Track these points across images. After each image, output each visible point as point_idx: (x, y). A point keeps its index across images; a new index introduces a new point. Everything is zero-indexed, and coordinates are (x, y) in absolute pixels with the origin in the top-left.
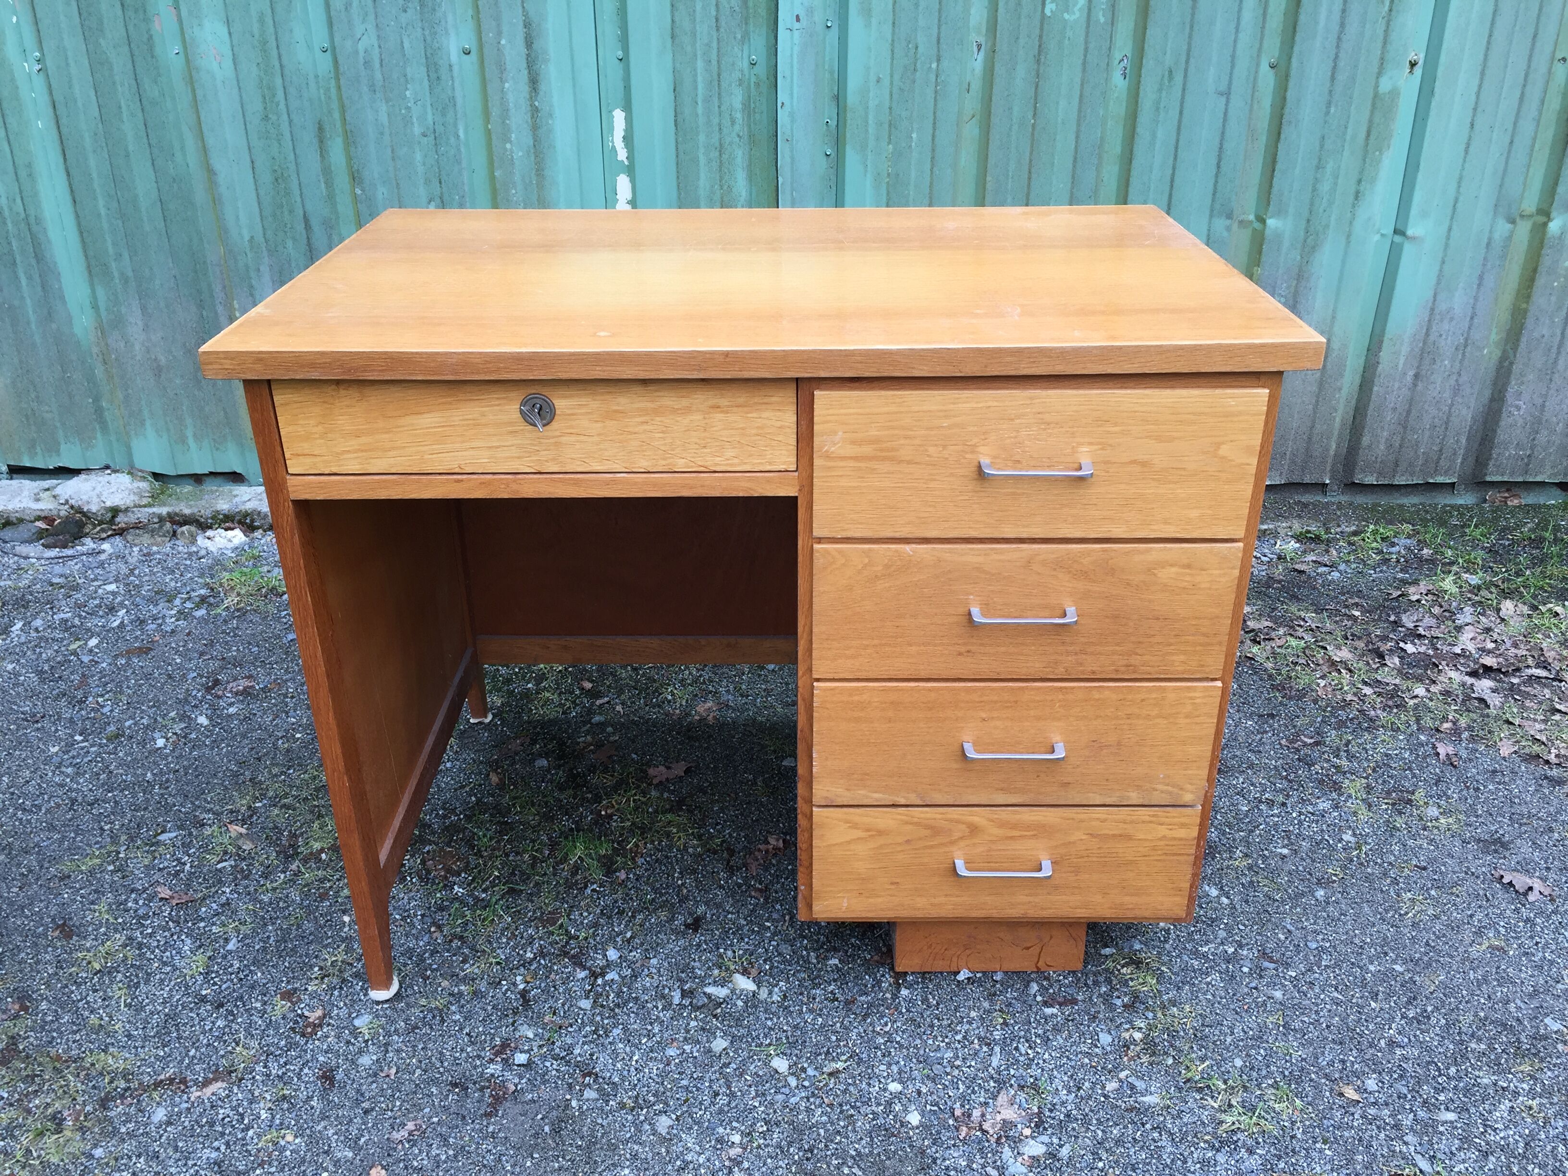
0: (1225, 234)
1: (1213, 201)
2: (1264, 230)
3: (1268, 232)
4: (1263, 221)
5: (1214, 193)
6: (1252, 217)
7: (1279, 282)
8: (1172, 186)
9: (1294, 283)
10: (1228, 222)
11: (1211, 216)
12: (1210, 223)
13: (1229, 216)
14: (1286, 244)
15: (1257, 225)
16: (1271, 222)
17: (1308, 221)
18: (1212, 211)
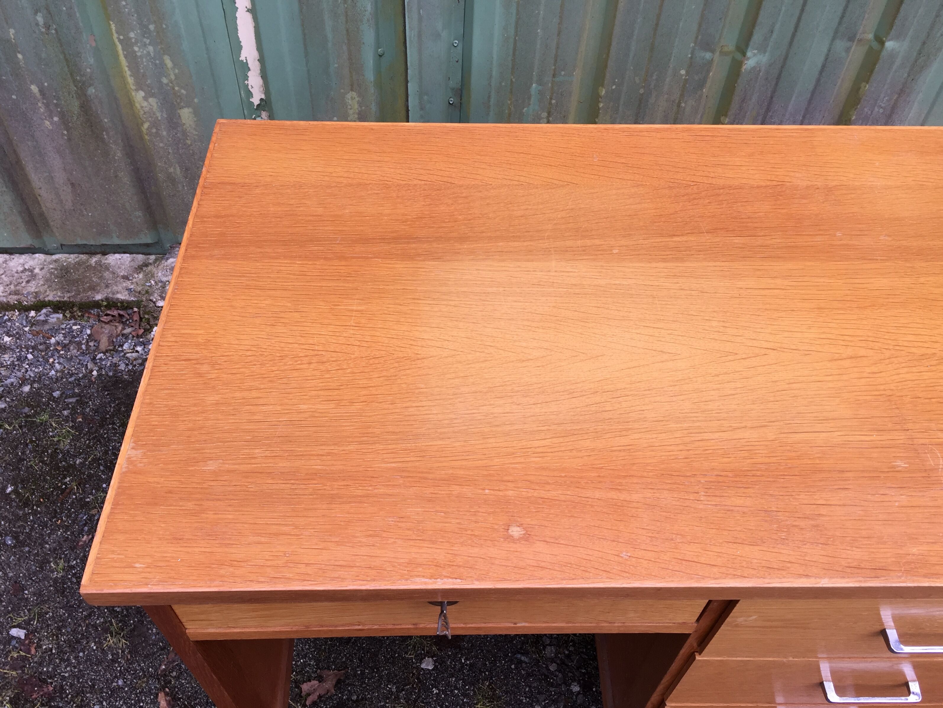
0: (844, 54)
1: (840, 23)
2: (881, 51)
3: (884, 53)
4: (882, 43)
5: (842, 17)
6: (871, 36)
7: (882, 95)
8: (802, 10)
9: (896, 96)
10: (849, 44)
11: (834, 39)
12: (831, 44)
13: (851, 39)
14: (898, 62)
15: (875, 45)
16: (889, 44)
17: (924, 43)
18: (836, 32)
